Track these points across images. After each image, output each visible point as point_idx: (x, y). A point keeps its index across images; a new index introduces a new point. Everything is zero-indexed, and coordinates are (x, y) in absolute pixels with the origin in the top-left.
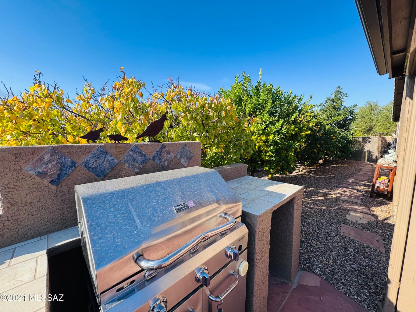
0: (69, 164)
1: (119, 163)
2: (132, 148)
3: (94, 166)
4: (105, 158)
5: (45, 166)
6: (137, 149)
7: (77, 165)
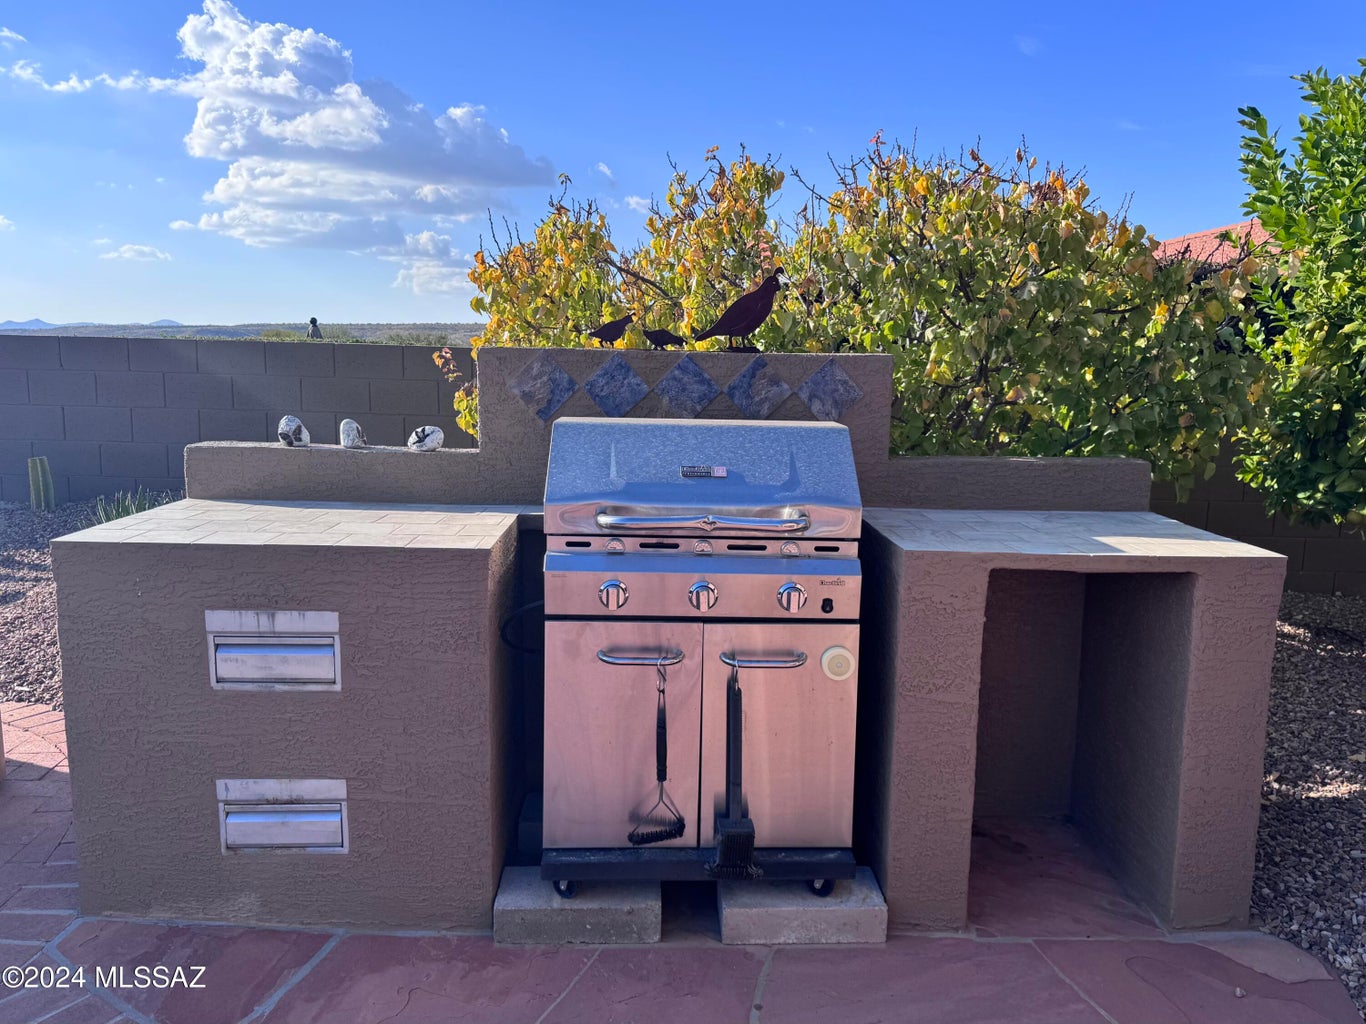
0: (565, 384)
1: (650, 392)
2: (680, 361)
3: (603, 394)
4: (624, 379)
5: (531, 383)
6: (691, 366)
7: (577, 387)
